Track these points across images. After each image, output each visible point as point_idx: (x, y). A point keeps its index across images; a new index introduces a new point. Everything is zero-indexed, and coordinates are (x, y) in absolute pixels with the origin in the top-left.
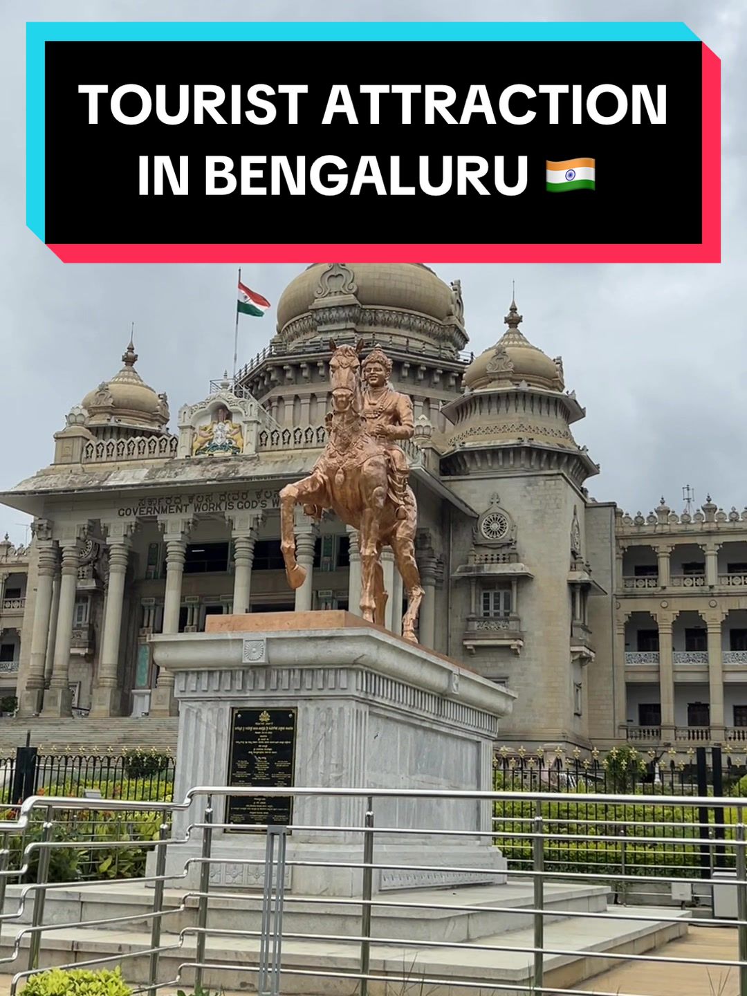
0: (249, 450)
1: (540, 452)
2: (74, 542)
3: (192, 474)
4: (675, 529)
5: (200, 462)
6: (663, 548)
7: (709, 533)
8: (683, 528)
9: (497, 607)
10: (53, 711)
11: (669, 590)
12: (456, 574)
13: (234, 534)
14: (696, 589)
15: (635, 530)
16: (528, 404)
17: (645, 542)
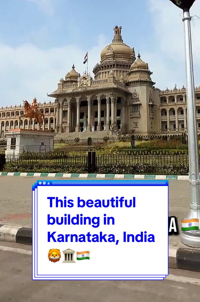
0: (89, 85)
1: (143, 81)
2: (62, 103)
3: (80, 90)
4: (169, 93)
5: (81, 88)
6: (167, 97)
7: (175, 94)
8: (171, 93)
9: (136, 110)
10: (60, 132)
11: (169, 104)
12: (128, 104)
13: (87, 100)
14: (173, 104)
15: (162, 94)
16: (141, 73)
17: (164, 96)
